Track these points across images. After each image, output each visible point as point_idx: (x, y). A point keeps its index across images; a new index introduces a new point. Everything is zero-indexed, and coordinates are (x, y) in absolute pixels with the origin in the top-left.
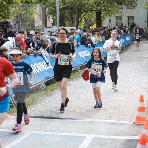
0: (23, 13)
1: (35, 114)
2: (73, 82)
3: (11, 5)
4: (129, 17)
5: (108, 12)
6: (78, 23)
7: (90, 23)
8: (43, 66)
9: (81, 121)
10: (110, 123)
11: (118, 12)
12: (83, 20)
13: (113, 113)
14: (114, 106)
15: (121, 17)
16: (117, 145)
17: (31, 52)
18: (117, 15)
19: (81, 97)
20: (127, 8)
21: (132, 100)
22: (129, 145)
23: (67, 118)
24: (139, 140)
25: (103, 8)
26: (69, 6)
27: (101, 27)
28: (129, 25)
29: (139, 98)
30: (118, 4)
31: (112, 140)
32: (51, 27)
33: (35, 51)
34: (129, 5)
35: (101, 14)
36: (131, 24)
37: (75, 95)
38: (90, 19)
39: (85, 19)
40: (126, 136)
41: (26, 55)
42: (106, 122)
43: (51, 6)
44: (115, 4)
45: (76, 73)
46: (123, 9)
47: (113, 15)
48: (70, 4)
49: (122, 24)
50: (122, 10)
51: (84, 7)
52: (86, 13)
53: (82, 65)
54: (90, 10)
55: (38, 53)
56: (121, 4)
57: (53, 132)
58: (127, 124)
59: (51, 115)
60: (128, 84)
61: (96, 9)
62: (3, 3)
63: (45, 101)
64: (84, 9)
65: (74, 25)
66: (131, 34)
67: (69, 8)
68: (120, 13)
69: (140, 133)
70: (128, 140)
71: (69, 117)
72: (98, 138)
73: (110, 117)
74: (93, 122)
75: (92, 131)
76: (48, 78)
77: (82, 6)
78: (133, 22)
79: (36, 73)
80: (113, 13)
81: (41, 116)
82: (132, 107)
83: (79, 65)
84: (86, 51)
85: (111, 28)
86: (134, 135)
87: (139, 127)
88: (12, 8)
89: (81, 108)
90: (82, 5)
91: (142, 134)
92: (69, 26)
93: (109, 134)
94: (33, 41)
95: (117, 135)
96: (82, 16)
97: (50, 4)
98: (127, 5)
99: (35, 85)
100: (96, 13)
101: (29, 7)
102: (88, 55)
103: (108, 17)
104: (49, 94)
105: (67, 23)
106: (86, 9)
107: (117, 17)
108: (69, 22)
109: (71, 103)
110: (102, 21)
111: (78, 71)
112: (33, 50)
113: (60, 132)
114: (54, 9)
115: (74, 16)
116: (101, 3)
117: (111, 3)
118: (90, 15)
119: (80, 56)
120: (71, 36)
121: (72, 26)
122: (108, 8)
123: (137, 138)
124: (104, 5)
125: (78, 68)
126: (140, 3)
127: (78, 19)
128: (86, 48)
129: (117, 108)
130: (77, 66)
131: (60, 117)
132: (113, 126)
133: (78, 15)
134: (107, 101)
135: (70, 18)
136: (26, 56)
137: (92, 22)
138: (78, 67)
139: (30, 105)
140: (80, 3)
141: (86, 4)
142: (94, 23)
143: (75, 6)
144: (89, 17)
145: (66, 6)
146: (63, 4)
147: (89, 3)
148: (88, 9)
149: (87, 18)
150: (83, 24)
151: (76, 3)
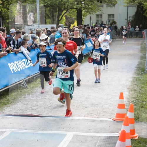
0: (3, 11)
1: (15, 112)
4: (109, 15)
5: (89, 10)
6: (59, 21)
7: (71, 21)
8: (24, 64)
9: (62, 119)
10: (90, 120)
11: (98, 10)
12: (64, 18)
13: (93, 110)
14: (95, 103)
15: (101, 15)
16: (97, 142)
17: (12, 50)
18: (98, 13)
20: (107, 6)
21: (112, 97)
22: (109, 142)
23: (48, 116)
24: (119, 136)
25: (84, 6)
26: (49, 3)
27: (82, 25)
28: (110, 23)
29: (119, 95)
30: (98, 1)
31: (92, 137)
33: (15, 49)
34: (109, 3)
35: (82, 12)
36: (111, 21)
38: (71, 17)
39: (66, 16)
40: (106, 133)
41: (6, 53)
42: (87, 120)
44: (96, 2)
46: (104, 7)
47: (94, 13)
48: (50, 2)
49: (102, 22)
50: (102, 7)
51: (65, 4)
52: (67, 11)
54: (71, 8)
55: (18, 51)
56: (101, 2)
57: (33, 130)
58: (107, 121)
59: (32, 113)
60: (108, 81)
61: (77, 6)
63: (25, 99)
64: (65, 6)
65: (54, 22)
66: (112, 32)
67: (50, 6)
68: (101, 11)
69: (120, 129)
70: (108, 137)
71: (50, 115)
72: (78, 135)
73: (91, 115)
74: (74, 119)
75: (73, 129)
76: (28, 76)
77: (62, 4)
78: (114, 20)
79: (17, 71)
80: (94, 11)
81: (21, 114)
82: (112, 104)
85: (91, 26)
86: (114, 132)
87: (119, 124)
90: (62, 2)
91: (121, 131)
92: (50, 24)
93: (89, 131)
94: (14, 39)
95: (97, 133)
96: (63, 14)
98: (107, 3)
99: (15, 83)
100: (76, 11)
101: (9, 5)
103: (88, 15)
104: (30, 92)
105: (47, 20)
106: (66, 7)
107: (97, 15)
108: (50, 20)
109: (52, 101)
110: (83, 19)
112: (14, 48)
113: (41, 130)
115: (55, 14)
116: (82, 1)
117: (91, 1)
118: (71, 13)
121: (53, 23)
122: (89, 6)
123: (117, 134)
124: (84, 3)
126: (120, 1)
127: (58, 17)
129: (98, 106)
131: (41, 115)
132: (93, 124)
133: (58, 13)
134: (88, 98)
135: (51, 16)
136: (7, 55)
137: (72, 20)
139: (10, 103)
140: (60, 1)
141: (66, 2)
142: (75, 21)
143: (55, 4)
144: (70, 15)
145: (46, 4)
146: (43, 2)
147: (70, 1)
148: (69, 6)
149: (67, 16)
150: (64, 22)
151: (56, 1)
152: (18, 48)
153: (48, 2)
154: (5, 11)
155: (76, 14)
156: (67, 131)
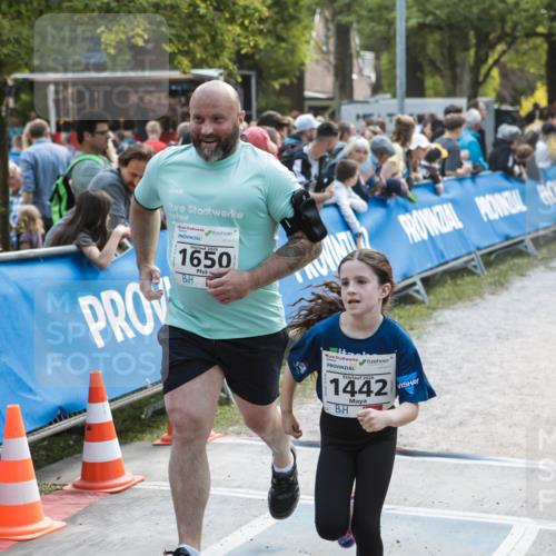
0: (261, 47)
2: (454, 315)
3: (227, 15)
6: (476, 84)
7: (521, 85)
9: (490, 466)
12: (495, 73)
19: (489, 373)
23: (436, 450)
26: (443, 16)
32: (372, 100)
37: (466, 365)
38: (520, 70)
43: (372, 19)
45: (468, 279)
48: (446, 10)
51: (503, 20)
52: (510, 45)
53: (488, 247)
54: (526, 35)
61: (551, 28)
62: (198, 7)
64: (503, 28)
65: (458, 90)
67: (443, 25)
71: (443, 447)
77: (493, 19)
79: (317, 274)
83: (479, 249)
84: (506, 194)
88: (230, 28)
89: (489, 414)
90: (494, 12)
92: (437, 95)
96: (490, 61)
97: (370, 11)
100: (545, 46)
101: (285, 23)
102: (514, 211)
105: (429, 82)
106: (508, 30)
108: (438, 79)
109: (448, 396)
111: (473, 274)
112: (307, 186)
113: (410, 506)
114: (383, 28)
115: (459, 57)
118: (524, 54)
119: (483, 212)
120: (447, 135)
121: (451, 93)
125: (473, 260)
127: (475, 69)
128: (504, 183)
130: (470, 253)
131: (406, 448)
133: (477, 53)
135: (443, 63)
137: (527, 80)
138: (473, 256)
140: (487, 5)
141: (510, 12)
142: (539, 84)
143: (466, 19)
144: (520, 59)
145: (429, 19)
146: (419, 11)
147: (523, 5)
148: (520, 27)
149: (509, 65)
150: (495, 90)
151: (470, 7)
152: (320, 187)
153: (438, 12)
154: (268, 44)
155: (544, 57)
156: (513, 515)
